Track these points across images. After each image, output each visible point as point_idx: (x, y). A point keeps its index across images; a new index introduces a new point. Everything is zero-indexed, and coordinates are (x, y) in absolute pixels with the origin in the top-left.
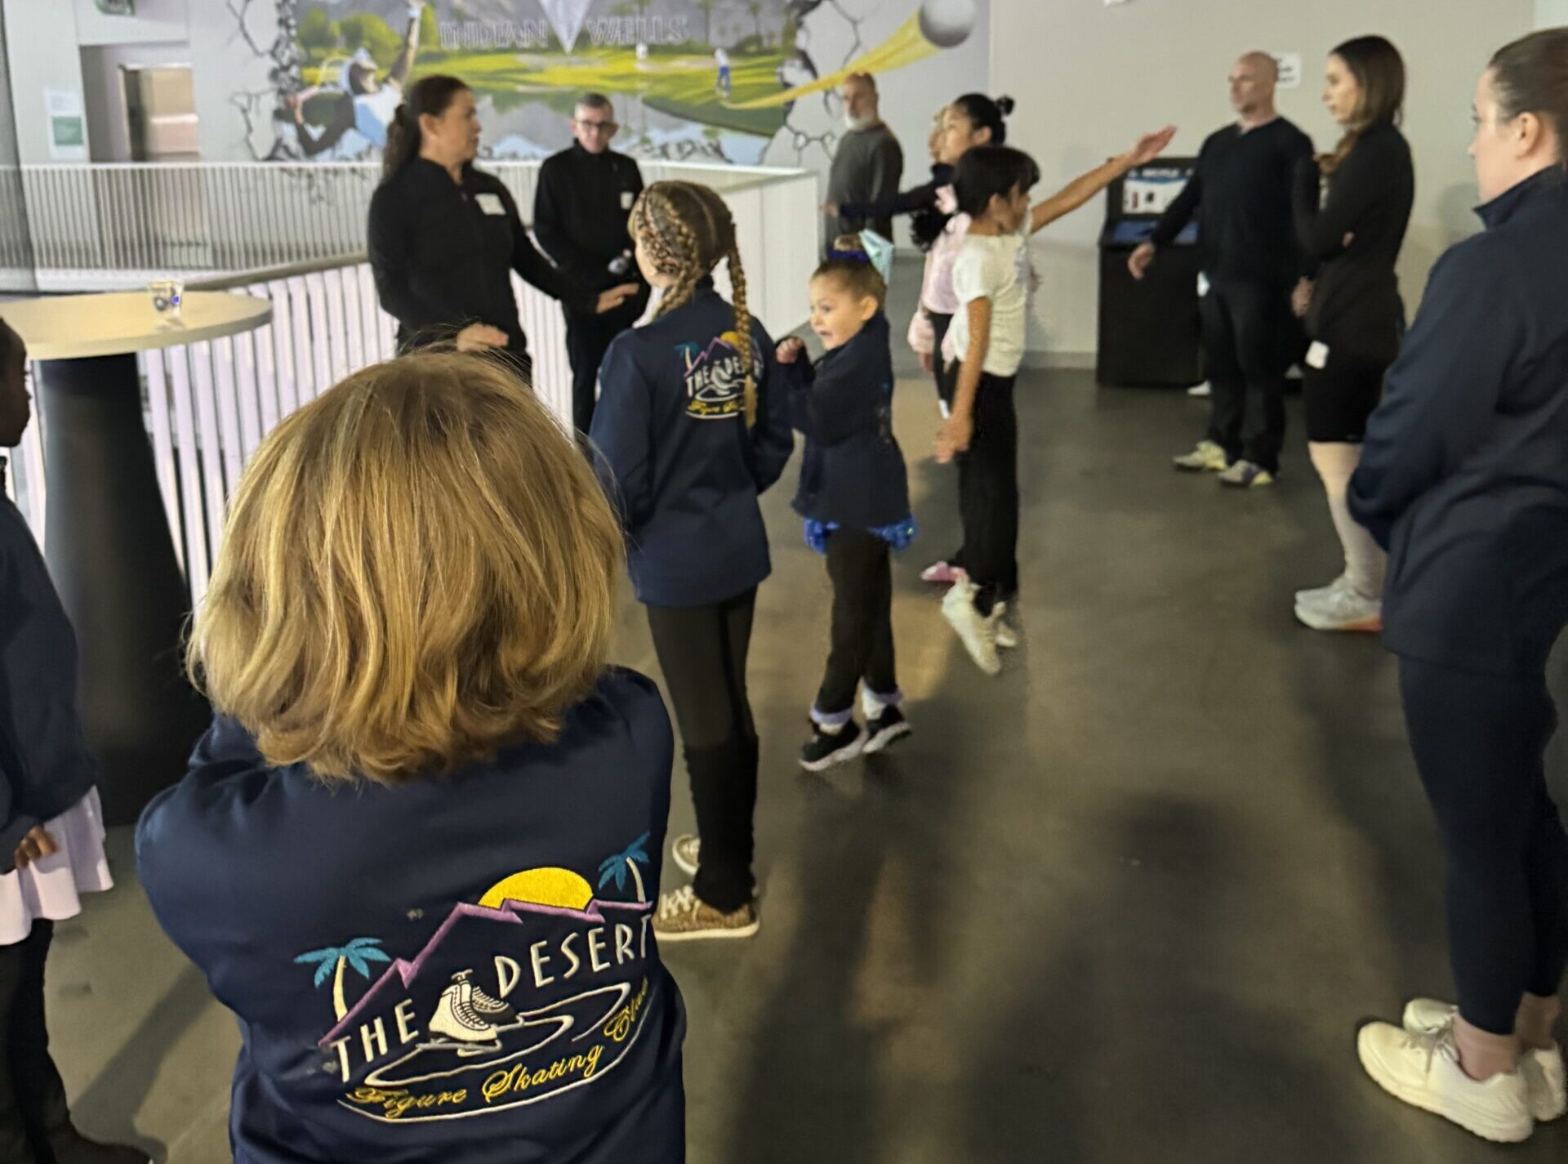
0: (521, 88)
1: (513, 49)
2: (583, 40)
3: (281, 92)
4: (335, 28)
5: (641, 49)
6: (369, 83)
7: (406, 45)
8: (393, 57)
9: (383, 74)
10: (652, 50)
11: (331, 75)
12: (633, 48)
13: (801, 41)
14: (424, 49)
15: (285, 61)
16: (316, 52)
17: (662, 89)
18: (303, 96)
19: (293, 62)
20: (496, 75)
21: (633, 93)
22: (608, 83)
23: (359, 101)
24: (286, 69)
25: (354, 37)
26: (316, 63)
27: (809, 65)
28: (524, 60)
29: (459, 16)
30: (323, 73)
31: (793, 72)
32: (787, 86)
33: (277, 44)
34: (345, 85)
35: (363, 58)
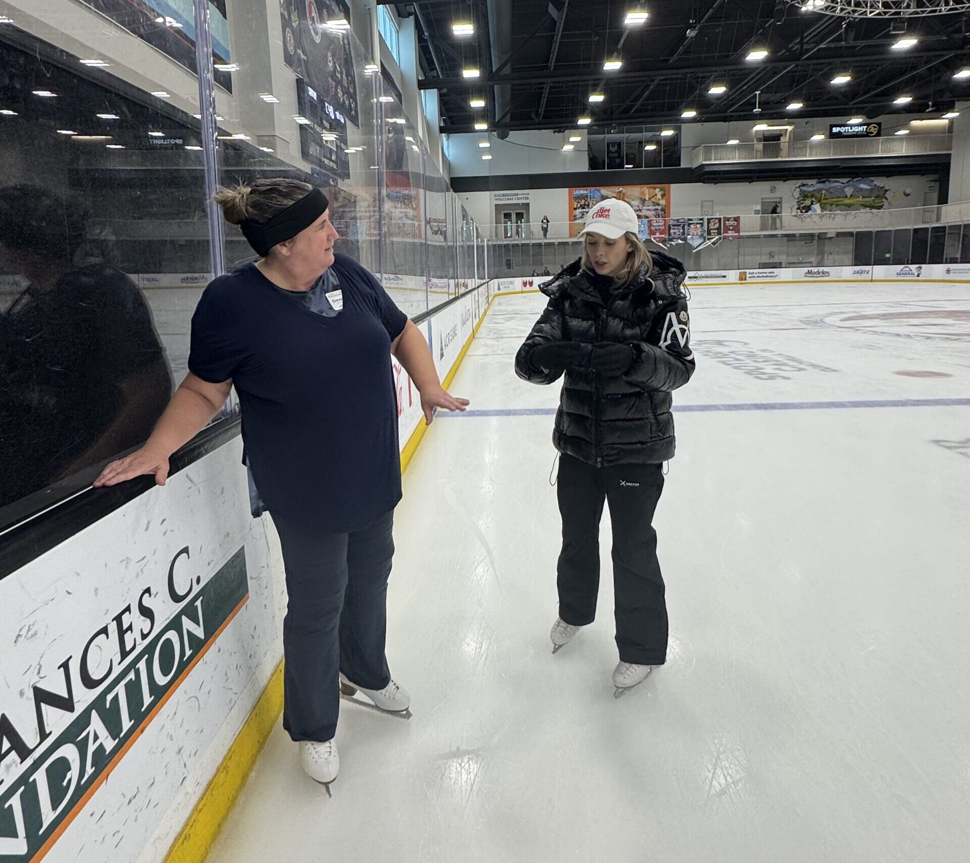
0: (840, 203)
1: (839, 197)
2: (851, 196)
3: (798, 205)
4: (809, 195)
5: (861, 197)
6: (814, 203)
7: (822, 197)
9: (817, 202)
10: (863, 197)
11: (808, 202)
13: (886, 196)
14: (825, 198)
17: (863, 203)
18: (802, 205)
21: (858, 204)
22: (854, 202)
23: (812, 206)
25: (812, 196)
27: (887, 199)
28: (841, 199)
29: (831, 193)
31: (884, 200)
32: (883, 202)
35: (814, 199)
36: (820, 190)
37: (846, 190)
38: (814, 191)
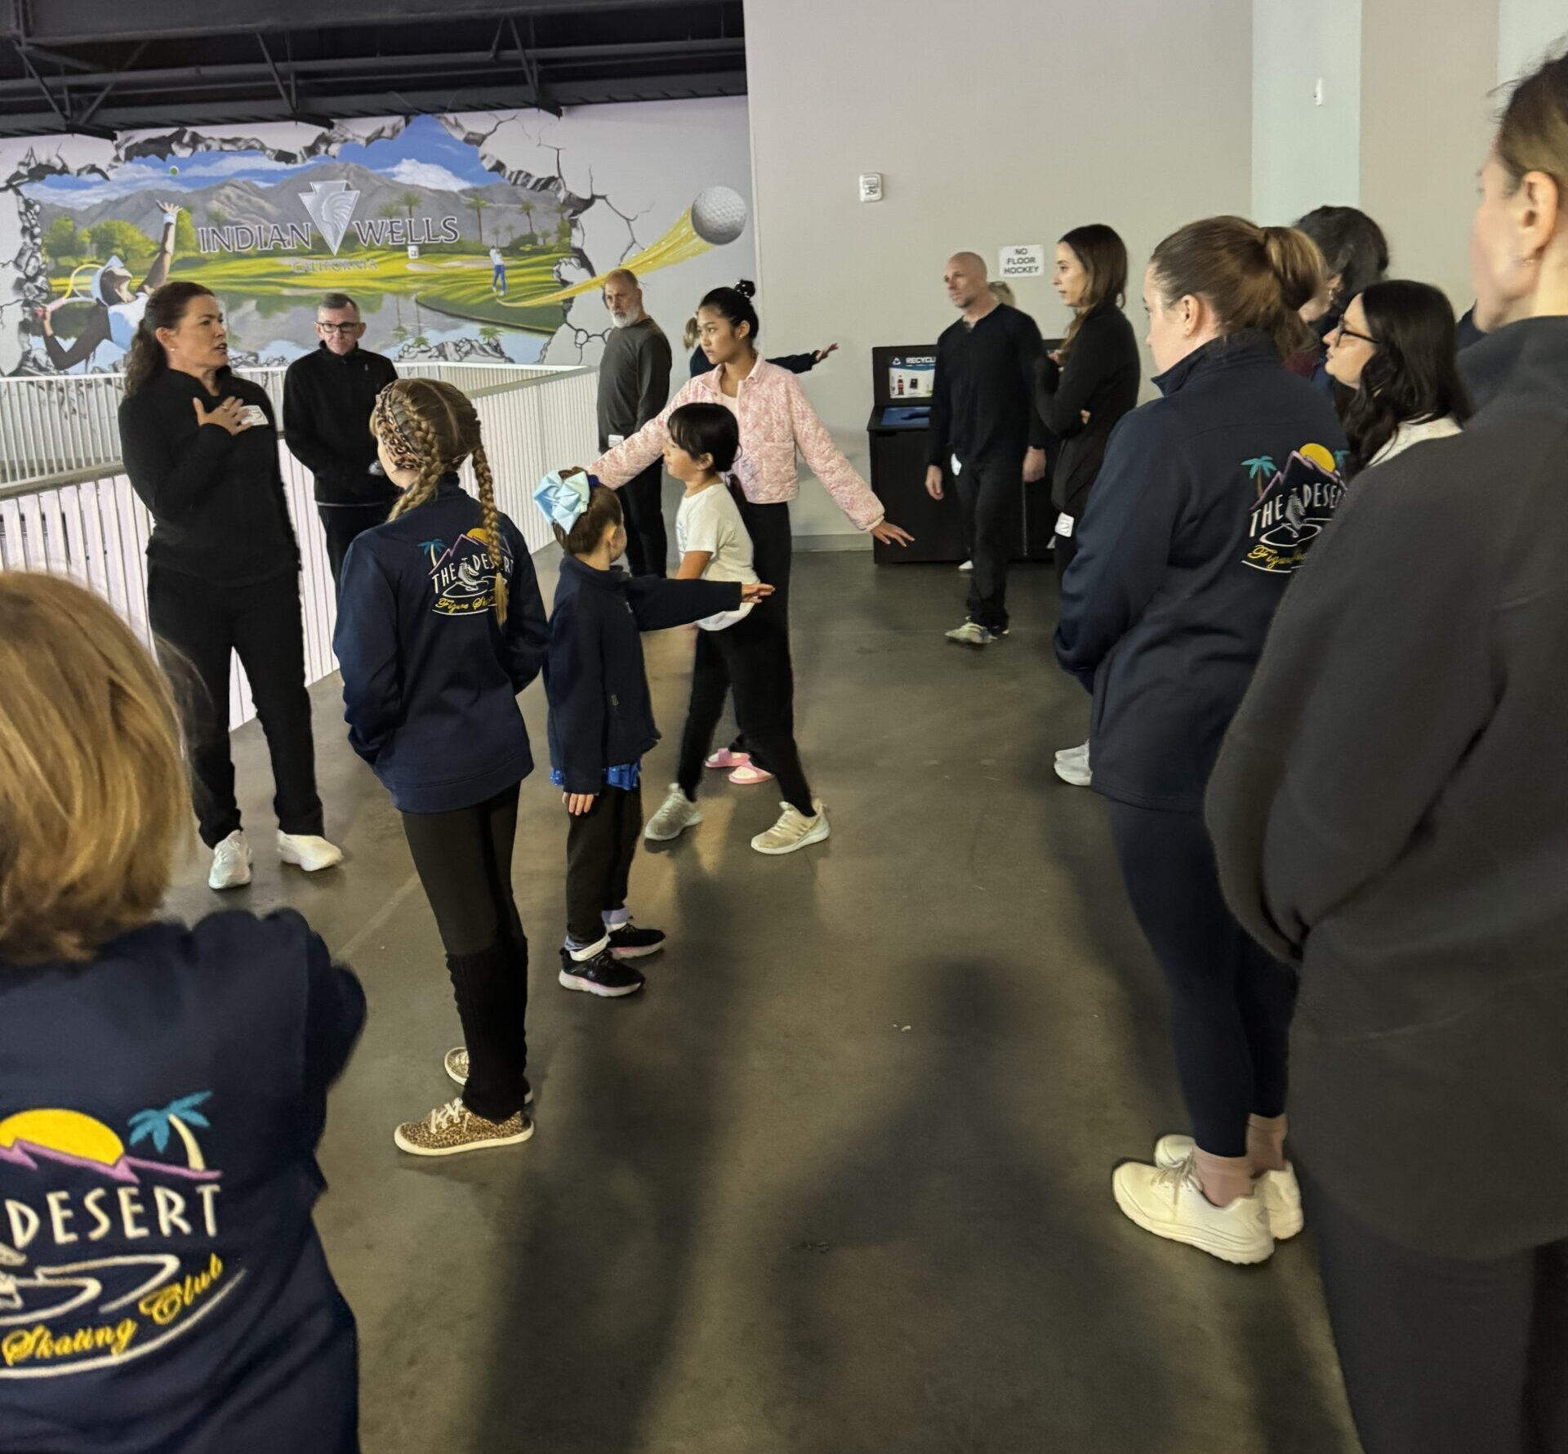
0: (286, 292)
1: (277, 252)
2: (351, 242)
3: (27, 303)
4: (84, 236)
5: (412, 250)
6: (123, 291)
7: (163, 251)
8: (148, 264)
9: (138, 281)
10: (427, 249)
11: (82, 284)
12: (404, 248)
13: (577, 240)
14: (180, 255)
15: (31, 271)
16: (65, 261)
17: (436, 290)
18: (52, 307)
19: (39, 272)
20: (259, 279)
21: (407, 294)
22: (378, 285)
23: (113, 310)
24: (32, 279)
25: (105, 245)
26: (67, 272)
27: (586, 263)
28: (289, 263)
29: (219, 220)
30: (72, 283)
31: (570, 270)
32: (564, 283)
33: (21, 254)
34: (97, 294)
35: (116, 266)
36: (149, 204)
37: (307, 199)
38: (110, 207)
